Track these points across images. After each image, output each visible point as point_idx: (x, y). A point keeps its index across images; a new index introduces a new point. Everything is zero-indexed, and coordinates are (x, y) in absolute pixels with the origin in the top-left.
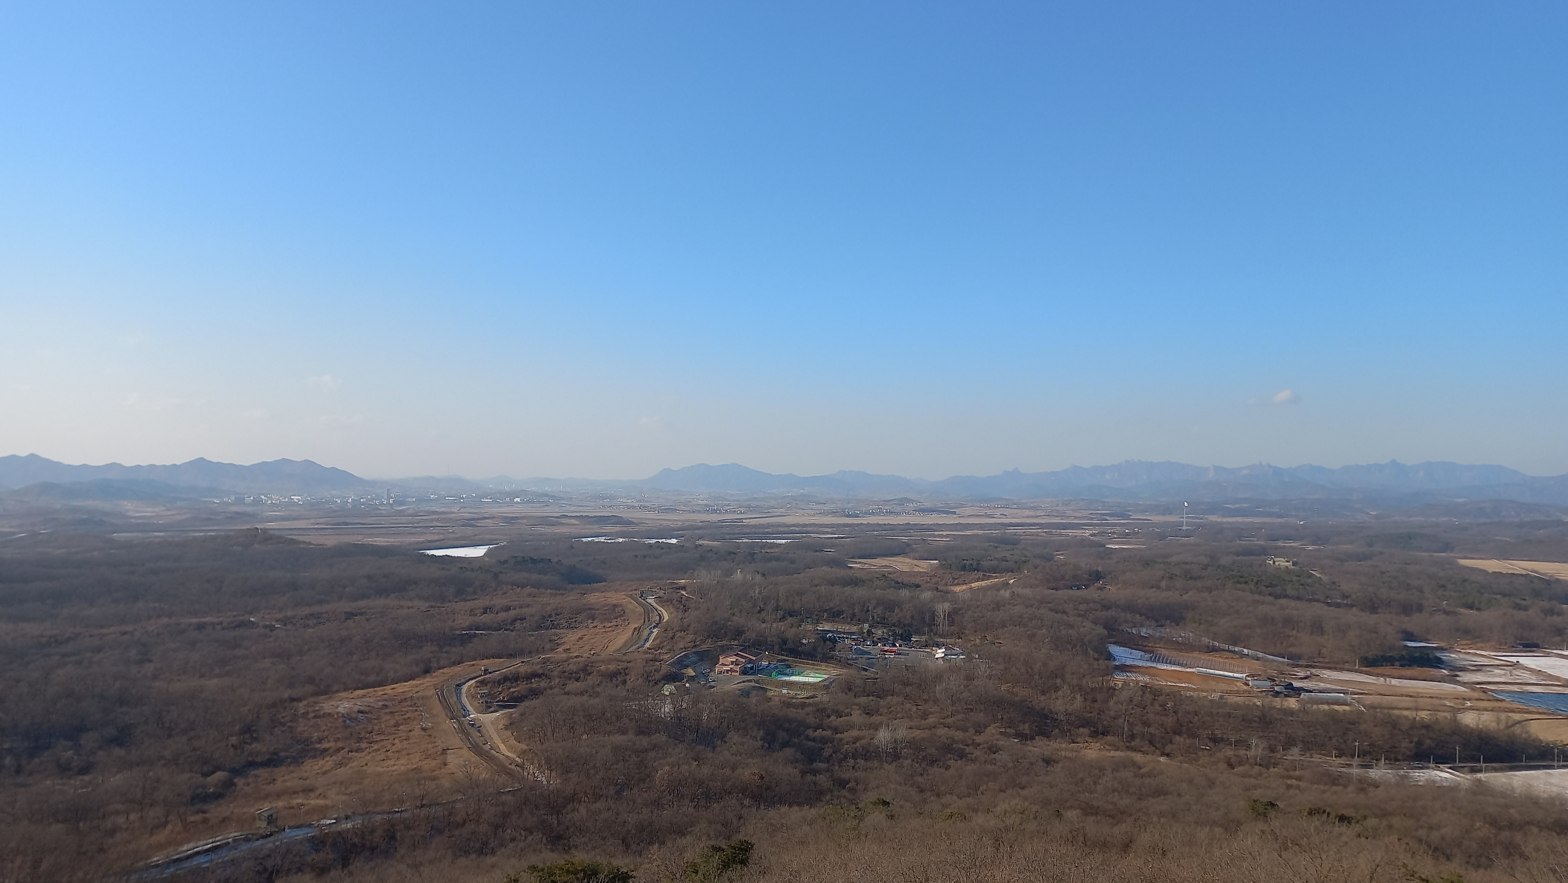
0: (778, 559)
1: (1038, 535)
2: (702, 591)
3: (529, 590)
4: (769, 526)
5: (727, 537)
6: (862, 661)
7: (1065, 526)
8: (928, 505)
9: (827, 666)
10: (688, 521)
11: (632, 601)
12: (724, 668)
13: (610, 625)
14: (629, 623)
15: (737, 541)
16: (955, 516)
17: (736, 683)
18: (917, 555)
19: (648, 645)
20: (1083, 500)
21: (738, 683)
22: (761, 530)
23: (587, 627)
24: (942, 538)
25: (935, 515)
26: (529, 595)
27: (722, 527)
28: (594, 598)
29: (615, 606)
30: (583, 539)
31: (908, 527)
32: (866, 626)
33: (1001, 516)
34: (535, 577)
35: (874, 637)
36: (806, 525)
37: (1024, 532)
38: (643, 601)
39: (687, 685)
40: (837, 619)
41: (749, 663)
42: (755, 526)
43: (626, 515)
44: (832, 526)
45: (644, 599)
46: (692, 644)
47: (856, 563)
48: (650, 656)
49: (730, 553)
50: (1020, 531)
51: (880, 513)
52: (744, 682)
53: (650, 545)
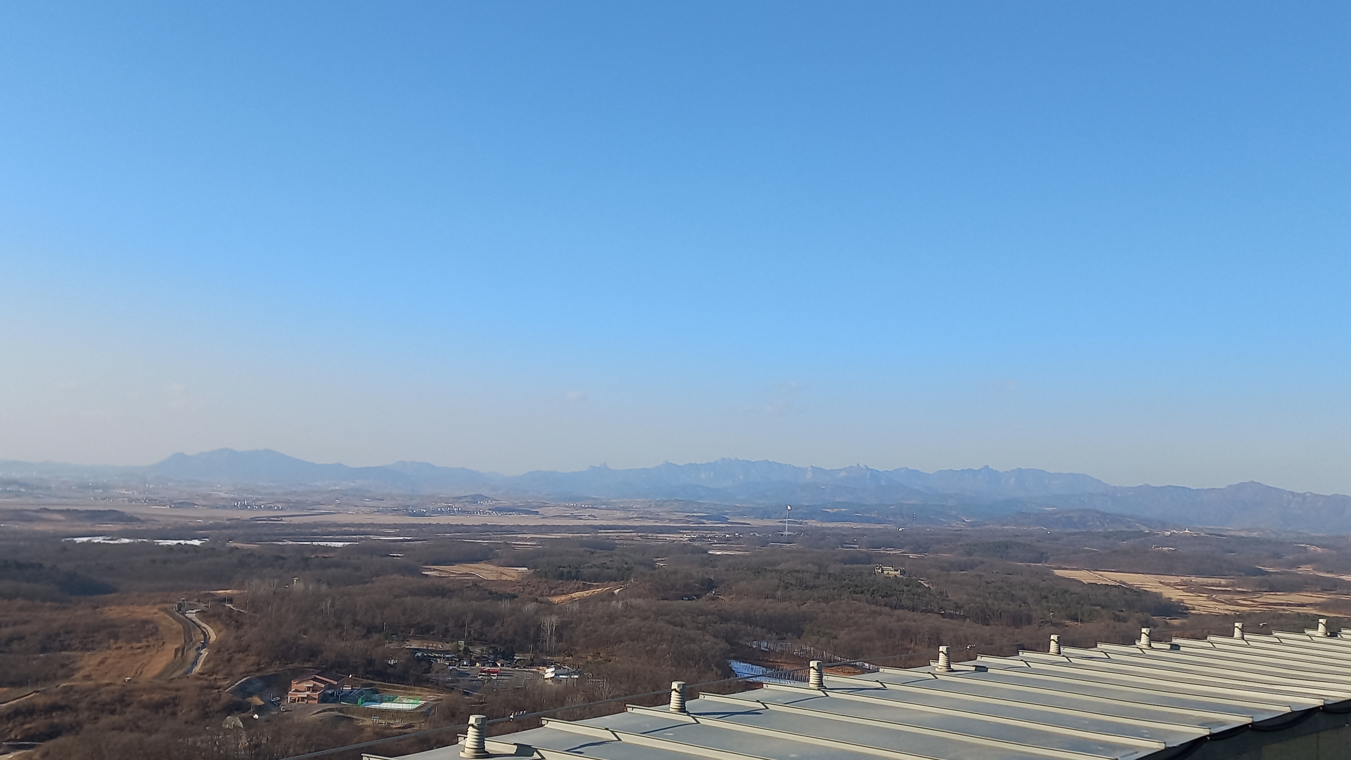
0: (337, 565)
1: (633, 540)
2: (255, 604)
3: (20, 602)
4: (316, 525)
5: (266, 538)
6: (464, 683)
7: (662, 530)
8: (506, 503)
9: (422, 691)
10: (211, 518)
11: (167, 616)
12: (299, 696)
13: (139, 645)
14: (164, 643)
15: (280, 543)
16: (537, 516)
17: (315, 712)
18: (502, 561)
19: (197, 669)
20: (677, 500)
21: (318, 713)
22: (307, 531)
23: (109, 648)
24: (526, 542)
25: (515, 515)
26: (22, 609)
27: (257, 526)
28: (113, 612)
29: (145, 622)
30: (75, 539)
31: (485, 529)
32: (462, 643)
33: (590, 518)
34: (24, 586)
35: (471, 656)
36: (362, 525)
37: (618, 536)
38: (181, 616)
39: (256, 716)
40: (426, 636)
41: (329, 689)
42: (299, 526)
43: (128, 510)
44: (395, 526)
45: (181, 614)
46: (256, 668)
47: (430, 570)
48: (205, 683)
49: (278, 558)
50: (612, 534)
51: (451, 512)
52: (324, 711)
53: (170, 548)
